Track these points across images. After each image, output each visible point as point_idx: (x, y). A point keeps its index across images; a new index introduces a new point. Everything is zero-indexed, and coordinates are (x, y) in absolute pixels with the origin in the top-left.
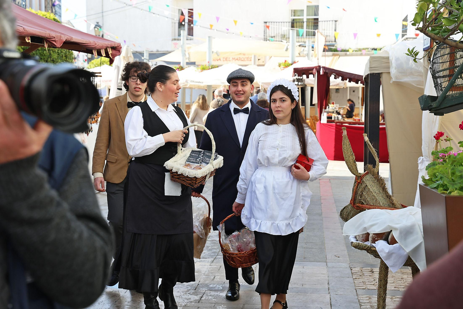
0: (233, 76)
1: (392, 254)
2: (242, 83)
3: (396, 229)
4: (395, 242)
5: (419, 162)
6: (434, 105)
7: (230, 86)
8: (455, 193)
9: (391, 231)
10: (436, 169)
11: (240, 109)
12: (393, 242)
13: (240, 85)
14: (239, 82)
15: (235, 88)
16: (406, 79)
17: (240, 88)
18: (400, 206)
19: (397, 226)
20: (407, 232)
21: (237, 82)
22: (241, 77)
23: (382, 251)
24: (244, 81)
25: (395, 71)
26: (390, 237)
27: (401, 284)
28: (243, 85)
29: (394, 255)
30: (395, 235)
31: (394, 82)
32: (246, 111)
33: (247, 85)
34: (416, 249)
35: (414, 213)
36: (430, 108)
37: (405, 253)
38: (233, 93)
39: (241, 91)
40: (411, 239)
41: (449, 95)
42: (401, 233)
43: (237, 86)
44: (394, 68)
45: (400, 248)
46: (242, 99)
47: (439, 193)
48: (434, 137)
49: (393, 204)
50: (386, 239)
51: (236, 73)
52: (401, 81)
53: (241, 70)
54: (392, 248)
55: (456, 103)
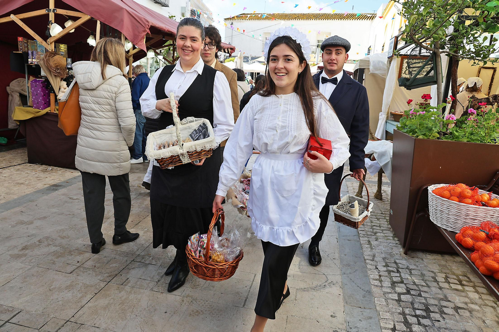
0: (327, 43)
1: (373, 166)
2: (336, 51)
3: (376, 153)
4: (375, 160)
5: (380, 115)
6: (408, 83)
7: (324, 54)
8: (421, 137)
9: (373, 153)
10: (412, 122)
11: (328, 78)
12: (374, 159)
13: (334, 53)
14: (334, 50)
15: (328, 56)
16: (376, 72)
17: (334, 56)
18: (376, 139)
19: (377, 151)
20: (382, 155)
21: (331, 50)
22: (336, 45)
23: (367, 164)
24: (338, 50)
25: (372, 68)
26: (372, 157)
27: (368, 177)
28: (338, 54)
29: (373, 167)
30: (376, 156)
31: (371, 73)
32: (334, 81)
33: (341, 53)
34: (386, 165)
35: (385, 144)
36: (405, 85)
37: (380, 166)
38: (325, 62)
39: (334, 60)
40: (384, 158)
41: (418, 78)
42: (378, 155)
43: (330, 54)
44: (372, 66)
45: (377, 163)
46: (335, 68)
47: (410, 136)
48: (407, 102)
49: (373, 138)
50: (370, 158)
51: (331, 40)
52: (375, 72)
53: (337, 37)
54: (373, 163)
55: (422, 83)
